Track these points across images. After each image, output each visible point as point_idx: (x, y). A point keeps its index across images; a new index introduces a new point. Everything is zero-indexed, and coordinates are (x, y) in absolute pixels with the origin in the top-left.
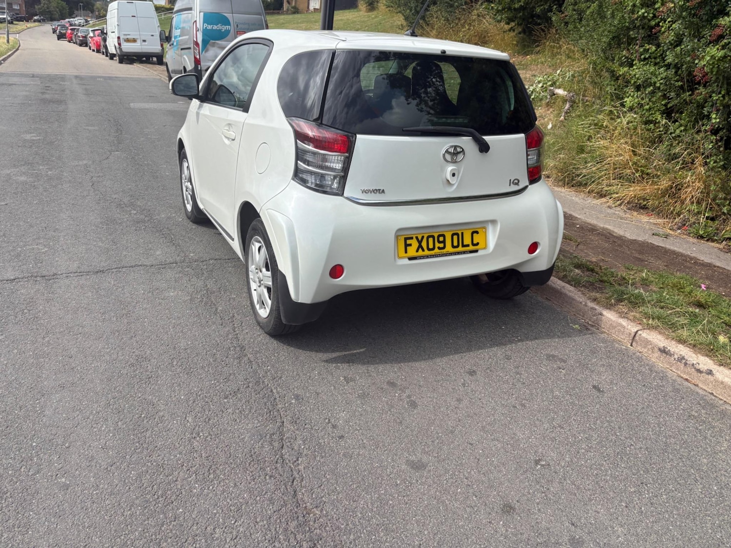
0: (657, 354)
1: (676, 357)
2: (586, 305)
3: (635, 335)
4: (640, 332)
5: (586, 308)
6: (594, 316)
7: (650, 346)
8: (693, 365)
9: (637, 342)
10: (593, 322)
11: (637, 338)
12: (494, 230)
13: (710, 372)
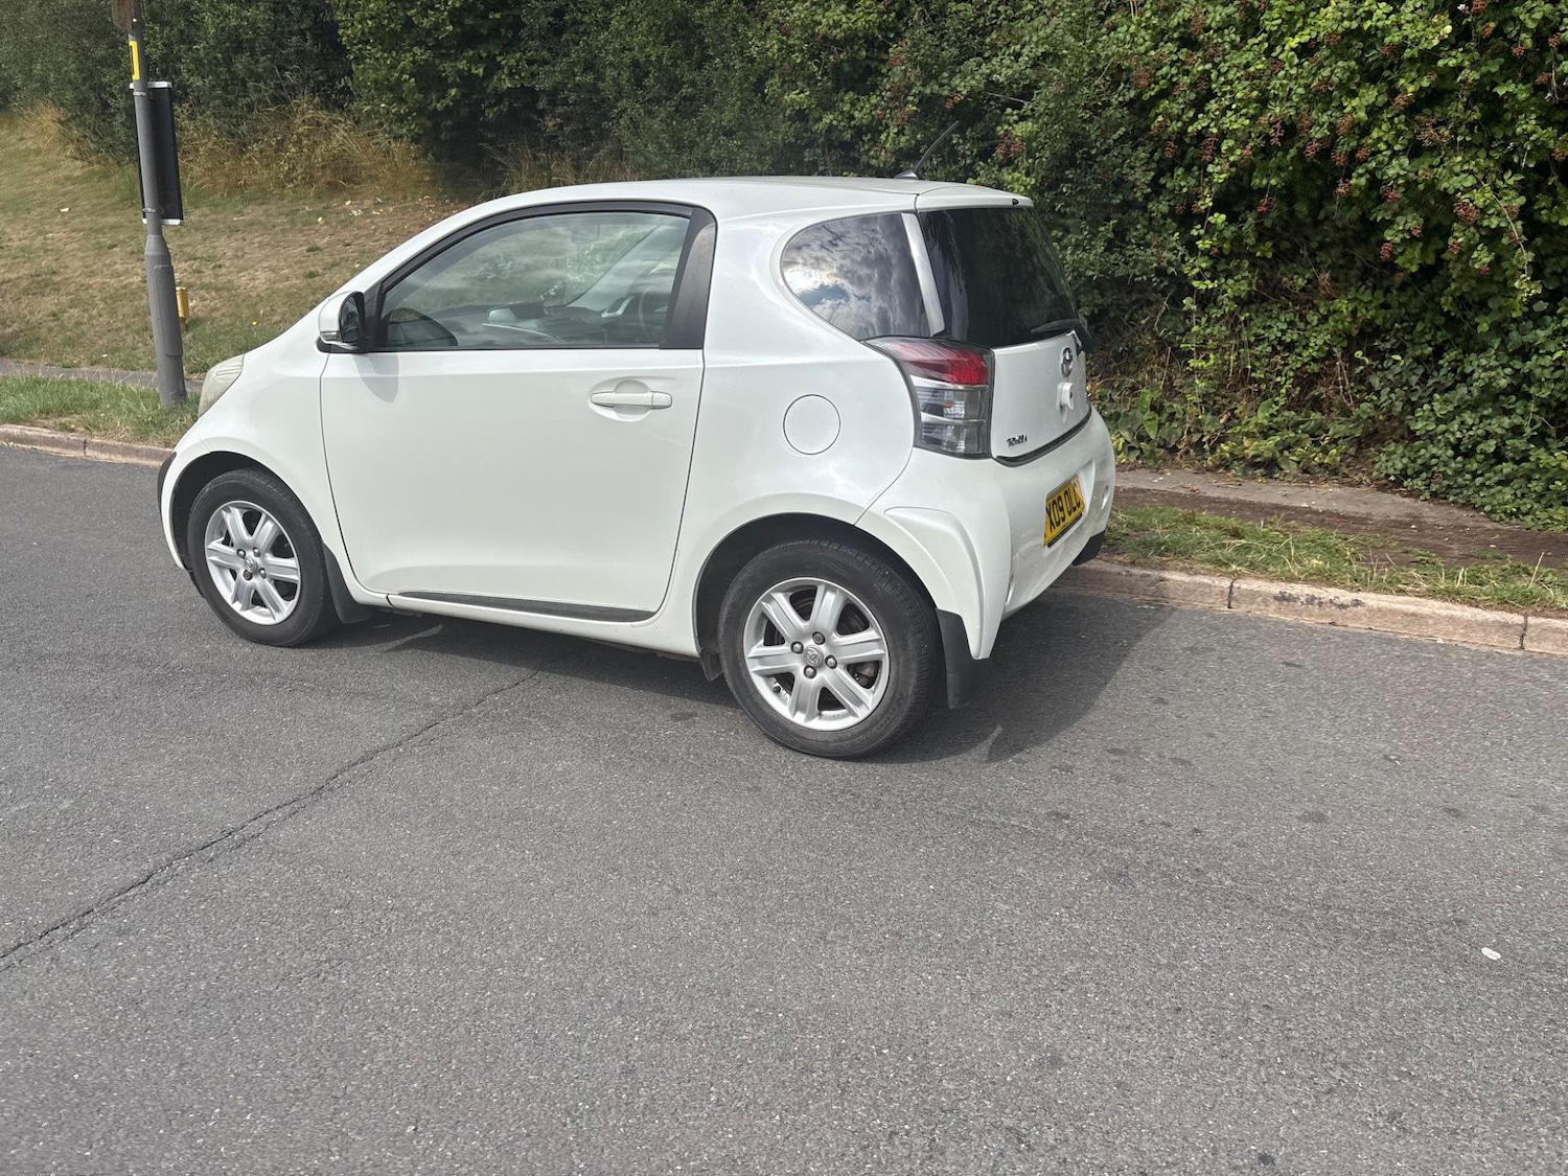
0: (1274, 605)
1: (1302, 599)
2: (1130, 574)
3: (1231, 592)
4: (1236, 585)
5: (1132, 579)
6: (1149, 586)
7: (1260, 599)
8: (1331, 601)
9: (1237, 600)
10: (1152, 596)
11: (1235, 594)
12: (1087, 477)
13: (1357, 603)
